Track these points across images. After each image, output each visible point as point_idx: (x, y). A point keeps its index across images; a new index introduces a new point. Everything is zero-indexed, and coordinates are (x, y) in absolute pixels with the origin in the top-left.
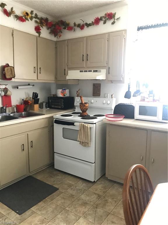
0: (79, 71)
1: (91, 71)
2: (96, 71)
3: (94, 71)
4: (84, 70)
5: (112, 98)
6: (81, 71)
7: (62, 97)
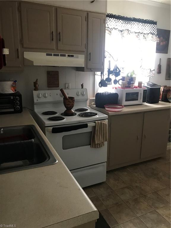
0: (45, 54)
1: (64, 56)
2: (72, 56)
3: (69, 56)
4: (53, 54)
5: (82, 88)
6: (47, 55)
7: (13, 93)
